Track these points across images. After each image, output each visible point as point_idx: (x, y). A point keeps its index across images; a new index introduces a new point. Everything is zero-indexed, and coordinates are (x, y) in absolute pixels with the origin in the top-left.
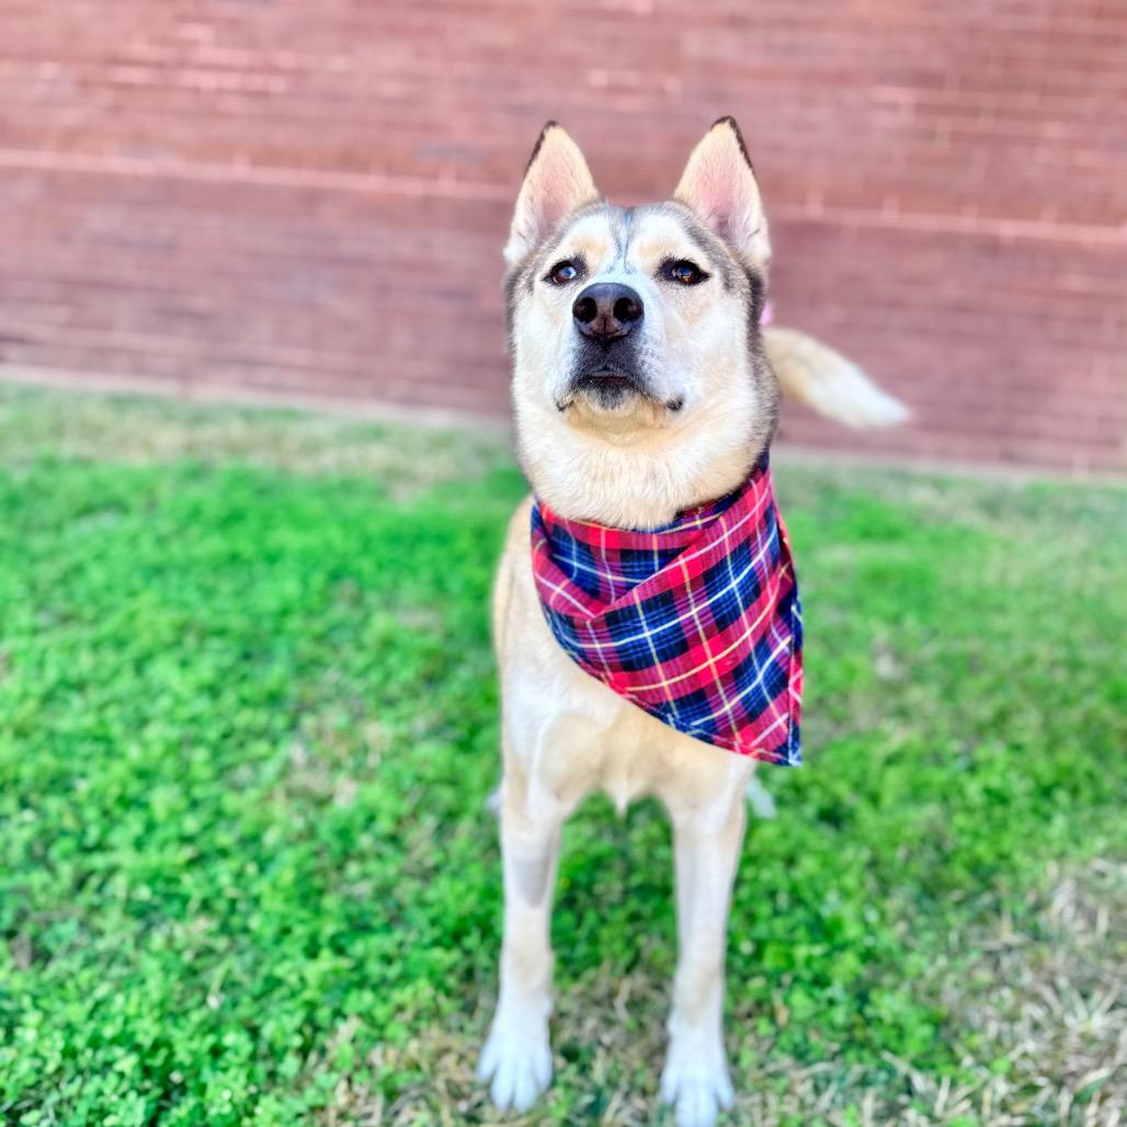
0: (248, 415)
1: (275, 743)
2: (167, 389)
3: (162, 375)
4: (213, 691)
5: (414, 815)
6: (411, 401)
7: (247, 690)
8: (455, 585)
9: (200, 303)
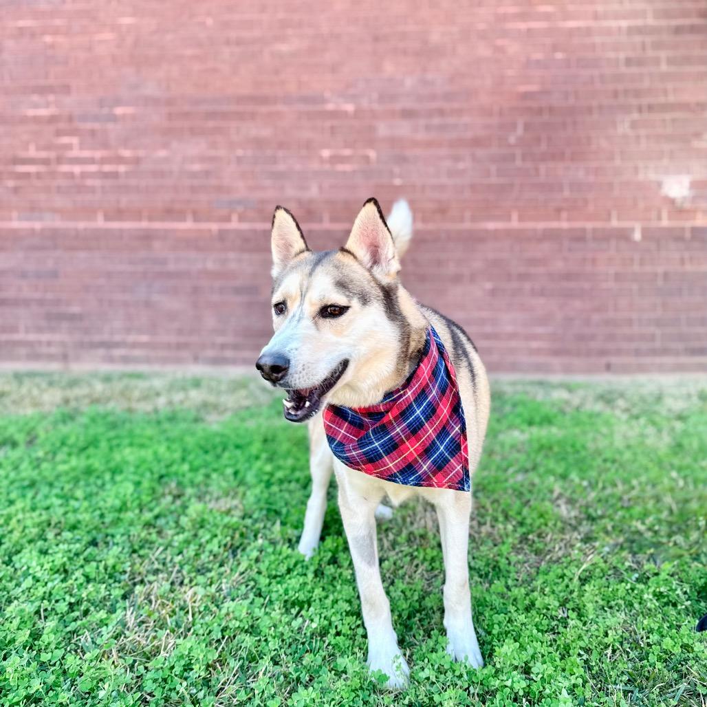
0: (107, 379)
1: (112, 611)
2: (55, 366)
3: (50, 357)
4: (65, 572)
5: (222, 661)
6: (217, 361)
7: (90, 569)
8: (250, 478)
9: (75, 309)
